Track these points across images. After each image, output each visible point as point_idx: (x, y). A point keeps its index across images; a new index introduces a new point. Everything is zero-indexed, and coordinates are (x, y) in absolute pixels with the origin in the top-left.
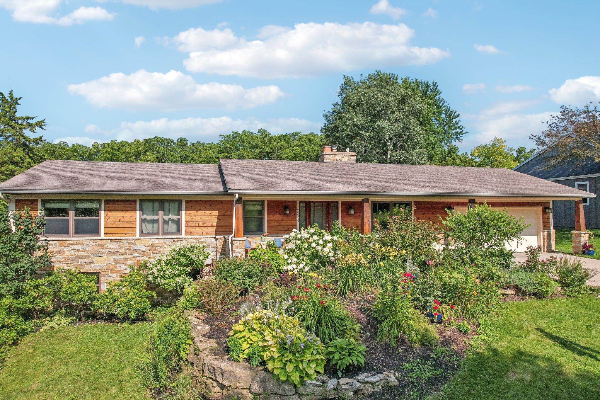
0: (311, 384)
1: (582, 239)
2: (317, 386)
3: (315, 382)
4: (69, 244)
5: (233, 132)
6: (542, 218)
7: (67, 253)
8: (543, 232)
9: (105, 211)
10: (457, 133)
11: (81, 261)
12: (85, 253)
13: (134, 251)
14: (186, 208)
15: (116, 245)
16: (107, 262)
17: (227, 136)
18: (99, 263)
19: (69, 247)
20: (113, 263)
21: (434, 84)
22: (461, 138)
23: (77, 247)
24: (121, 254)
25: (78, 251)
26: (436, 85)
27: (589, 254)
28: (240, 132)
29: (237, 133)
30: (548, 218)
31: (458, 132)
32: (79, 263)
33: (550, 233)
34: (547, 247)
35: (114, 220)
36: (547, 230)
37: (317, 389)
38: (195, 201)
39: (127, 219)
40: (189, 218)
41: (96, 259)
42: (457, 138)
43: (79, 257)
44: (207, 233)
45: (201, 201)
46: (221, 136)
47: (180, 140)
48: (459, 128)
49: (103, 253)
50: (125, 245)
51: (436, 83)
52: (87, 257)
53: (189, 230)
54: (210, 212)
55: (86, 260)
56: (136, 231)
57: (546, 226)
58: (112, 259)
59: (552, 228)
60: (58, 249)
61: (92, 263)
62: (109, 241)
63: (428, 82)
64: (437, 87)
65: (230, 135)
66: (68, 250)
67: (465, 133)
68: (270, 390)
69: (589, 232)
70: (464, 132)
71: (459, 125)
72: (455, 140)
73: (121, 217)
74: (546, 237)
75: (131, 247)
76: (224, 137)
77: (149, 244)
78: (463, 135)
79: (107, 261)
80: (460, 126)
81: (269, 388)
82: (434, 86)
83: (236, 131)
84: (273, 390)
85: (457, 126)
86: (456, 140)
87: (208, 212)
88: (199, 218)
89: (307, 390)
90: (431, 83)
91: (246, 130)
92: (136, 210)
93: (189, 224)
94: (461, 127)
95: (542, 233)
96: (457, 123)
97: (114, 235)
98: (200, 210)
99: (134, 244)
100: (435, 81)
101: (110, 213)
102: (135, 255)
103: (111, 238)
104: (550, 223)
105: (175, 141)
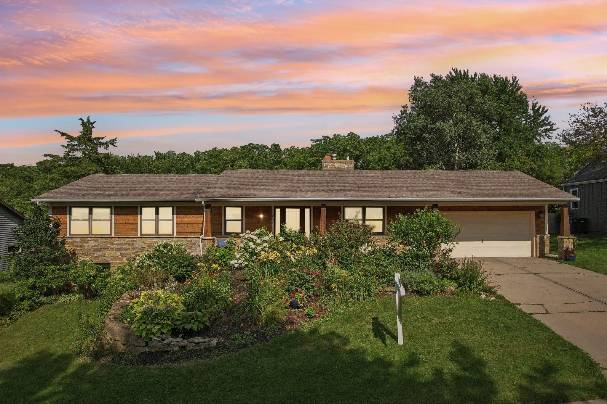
0: (154, 339)
1: (565, 245)
2: (159, 341)
3: (157, 339)
4: (88, 240)
5: (323, 137)
6: (534, 222)
7: (86, 247)
8: (536, 237)
9: (115, 215)
10: (546, 130)
11: (96, 254)
12: (99, 248)
13: (136, 248)
14: (177, 213)
15: (122, 242)
16: (115, 256)
17: (317, 141)
18: (109, 256)
19: (88, 243)
20: (120, 256)
21: (514, 79)
22: (550, 135)
23: (93, 243)
24: (126, 249)
25: (95, 246)
26: (516, 80)
27: (569, 260)
28: (331, 136)
29: (327, 137)
30: (543, 222)
31: (547, 128)
32: (95, 256)
33: (544, 238)
34: (540, 253)
35: (121, 222)
36: (539, 235)
37: (159, 344)
38: (184, 207)
39: (131, 222)
40: (180, 221)
41: (107, 253)
42: (546, 135)
43: (95, 251)
44: (195, 234)
45: (189, 206)
46: (312, 140)
47: (273, 146)
48: (548, 124)
49: (113, 248)
50: (129, 242)
51: (516, 78)
52: (101, 251)
53: (180, 230)
54: (197, 216)
55: (100, 253)
56: (138, 231)
57: (540, 230)
58: (119, 253)
59: (547, 233)
60: (81, 244)
61: (104, 256)
62: (117, 239)
63: (506, 78)
64: (517, 82)
65: (321, 140)
66: (87, 245)
67: (556, 129)
68: (131, 342)
69: (574, 237)
70: (554, 128)
71: (548, 122)
72: (544, 137)
73: (127, 220)
74: (538, 242)
75: (133, 243)
76: (315, 142)
77: (148, 242)
78: (553, 132)
79: (115, 254)
80: (550, 122)
81: (131, 341)
82: (514, 81)
83: (326, 135)
84: (133, 342)
85: (547, 122)
86: (546, 137)
87: (195, 216)
88: (187, 221)
89: (153, 344)
90: (510, 78)
91: (338, 133)
92: (138, 215)
93: (179, 226)
94: (551, 124)
95: (534, 238)
96: (546, 119)
97: (121, 234)
98: (188, 214)
99: (136, 241)
100: (515, 76)
101: (118, 217)
102: (137, 250)
103: (118, 236)
104: (545, 227)
105: (270, 147)
